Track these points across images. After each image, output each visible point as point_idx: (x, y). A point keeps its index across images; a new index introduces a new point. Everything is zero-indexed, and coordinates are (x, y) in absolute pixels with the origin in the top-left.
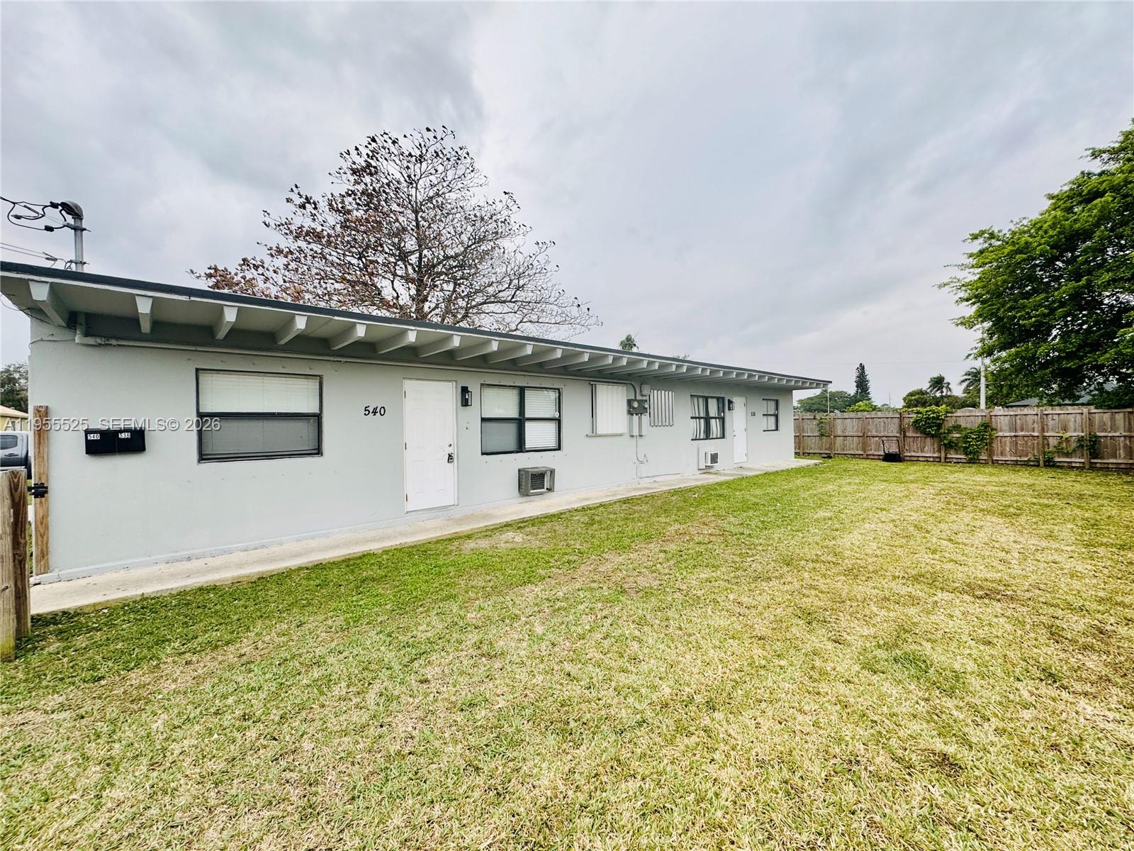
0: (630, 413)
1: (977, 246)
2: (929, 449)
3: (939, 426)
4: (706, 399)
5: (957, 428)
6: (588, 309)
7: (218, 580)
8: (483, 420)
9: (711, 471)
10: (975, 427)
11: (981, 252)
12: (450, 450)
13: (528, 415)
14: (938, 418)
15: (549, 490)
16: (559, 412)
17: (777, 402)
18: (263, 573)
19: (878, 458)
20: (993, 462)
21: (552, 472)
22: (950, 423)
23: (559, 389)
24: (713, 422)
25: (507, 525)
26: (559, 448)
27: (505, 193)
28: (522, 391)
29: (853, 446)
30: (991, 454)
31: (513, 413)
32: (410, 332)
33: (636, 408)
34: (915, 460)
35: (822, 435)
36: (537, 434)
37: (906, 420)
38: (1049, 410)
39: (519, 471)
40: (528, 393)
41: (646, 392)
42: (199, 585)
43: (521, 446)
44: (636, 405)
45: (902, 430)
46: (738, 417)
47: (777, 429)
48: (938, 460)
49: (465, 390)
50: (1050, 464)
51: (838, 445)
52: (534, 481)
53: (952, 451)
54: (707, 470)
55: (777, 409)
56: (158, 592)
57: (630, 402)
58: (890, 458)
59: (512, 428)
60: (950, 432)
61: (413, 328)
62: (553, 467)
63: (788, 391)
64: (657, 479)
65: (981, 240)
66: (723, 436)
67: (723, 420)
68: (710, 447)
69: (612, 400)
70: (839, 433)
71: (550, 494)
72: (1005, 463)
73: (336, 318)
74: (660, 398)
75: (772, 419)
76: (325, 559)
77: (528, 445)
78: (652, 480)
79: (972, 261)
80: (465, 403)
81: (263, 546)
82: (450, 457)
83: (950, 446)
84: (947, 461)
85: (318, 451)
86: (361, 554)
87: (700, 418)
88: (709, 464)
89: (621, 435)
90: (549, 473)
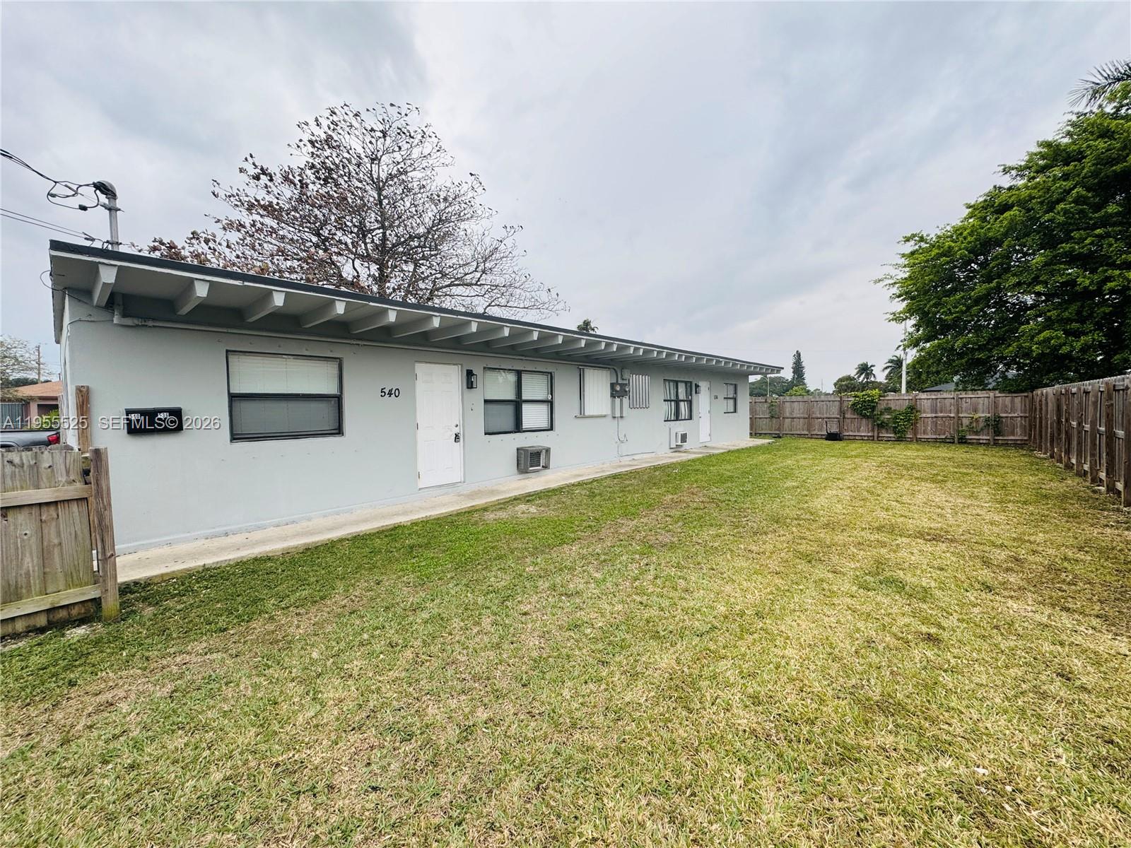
0: (613, 396)
1: (909, 247)
2: (865, 430)
3: (873, 408)
4: (676, 383)
5: (888, 410)
6: (558, 295)
7: (270, 552)
8: (486, 401)
9: (681, 449)
10: (903, 408)
11: (913, 253)
12: (457, 430)
13: (524, 398)
14: (872, 401)
15: (546, 467)
16: (552, 394)
17: (736, 386)
18: (309, 544)
19: (821, 437)
20: (918, 441)
21: (548, 451)
22: (882, 406)
23: (551, 373)
24: (682, 404)
26: (551, 429)
27: (471, 174)
28: (519, 374)
29: (799, 427)
30: (915, 434)
31: (511, 395)
32: (434, 318)
33: (618, 392)
34: (853, 439)
35: (772, 417)
36: (533, 416)
37: (845, 404)
38: (963, 395)
39: (518, 449)
40: (525, 377)
41: (626, 376)
42: (253, 556)
43: (518, 427)
44: (618, 388)
45: (842, 412)
46: (703, 401)
47: (735, 411)
48: (871, 439)
49: (470, 374)
50: (963, 441)
51: (786, 426)
52: (531, 460)
53: (884, 431)
54: (677, 449)
55: (736, 393)
56: (218, 562)
57: (612, 386)
58: (833, 437)
59: (510, 409)
60: (882, 413)
61: (438, 314)
62: (547, 445)
63: (745, 375)
64: (635, 457)
65: (912, 243)
66: (690, 418)
67: (690, 403)
68: (680, 427)
69: (597, 385)
70: (788, 415)
71: (547, 471)
72: (927, 441)
73: (371, 304)
74: (638, 382)
75: (731, 402)
76: (362, 531)
77: (525, 425)
78: (631, 458)
79: (903, 261)
80: (470, 385)
81: (293, 522)
82: (457, 437)
83: (882, 426)
84: (879, 439)
85: (339, 431)
86: (392, 526)
87: (671, 401)
88: (679, 443)
89: (605, 416)
90: (544, 452)
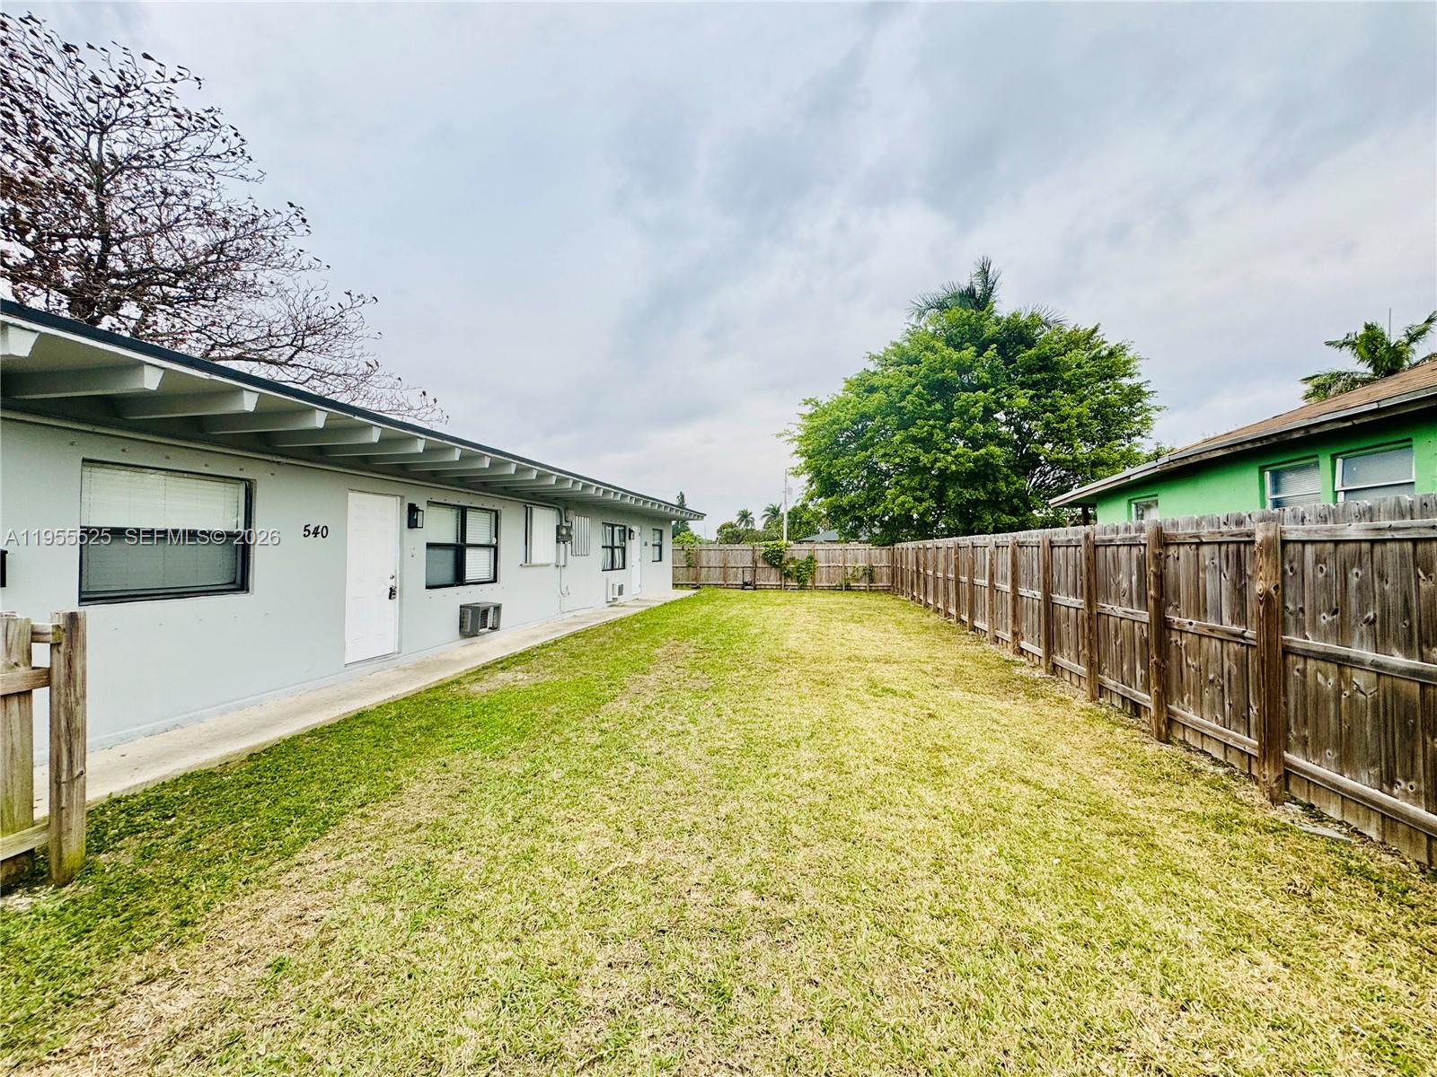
0: (558, 542)
1: (807, 410)
2: (773, 578)
3: (781, 557)
4: (613, 526)
5: (793, 559)
7: (204, 764)
8: (429, 546)
9: (617, 603)
10: (804, 559)
11: (811, 416)
12: (392, 583)
13: (468, 542)
14: (780, 551)
15: (494, 628)
16: (496, 537)
17: (661, 532)
18: (255, 747)
19: (736, 587)
20: (816, 588)
21: (498, 608)
22: (787, 557)
23: (496, 512)
24: (616, 550)
25: (485, 668)
26: (495, 580)
28: (463, 512)
29: (715, 576)
30: (813, 582)
31: (449, 537)
33: (563, 536)
34: (764, 588)
35: (689, 566)
36: (477, 564)
37: (758, 553)
38: (848, 546)
39: (461, 607)
40: (470, 516)
41: (570, 518)
42: (181, 773)
43: (459, 578)
44: (564, 532)
45: (755, 562)
46: (638, 548)
47: (660, 560)
48: (779, 588)
49: (413, 509)
50: (848, 588)
51: (703, 576)
52: (476, 621)
53: (789, 580)
54: (612, 603)
55: (661, 539)
56: (130, 788)
57: (558, 528)
58: (744, 586)
59: (449, 556)
60: (788, 563)
61: (424, 436)
62: (497, 602)
63: (670, 521)
64: (575, 613)
65: (810, 406)
66: (624, 567)
67: (624, 549)
68: (616, 577)
69: (544, 527)
70: (704, 564)
71: (495, 633)
72: (822, 589)
73: (357, 418)
74: (582, 525)
75: (657, 548)
76: (320, 723)
77: (469, 576)
78: (571, 614)
79: (800, 421)
80: (412, 524)
81: (176, 727)
82: (392, 593)
83: (788, 575)
84: (787, 587)
85: (241, 584)
86: (355, 713)
87: (606, 547)
88: (616, 596)
89: (548, 565)
90: (492, 609)
